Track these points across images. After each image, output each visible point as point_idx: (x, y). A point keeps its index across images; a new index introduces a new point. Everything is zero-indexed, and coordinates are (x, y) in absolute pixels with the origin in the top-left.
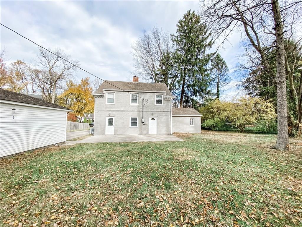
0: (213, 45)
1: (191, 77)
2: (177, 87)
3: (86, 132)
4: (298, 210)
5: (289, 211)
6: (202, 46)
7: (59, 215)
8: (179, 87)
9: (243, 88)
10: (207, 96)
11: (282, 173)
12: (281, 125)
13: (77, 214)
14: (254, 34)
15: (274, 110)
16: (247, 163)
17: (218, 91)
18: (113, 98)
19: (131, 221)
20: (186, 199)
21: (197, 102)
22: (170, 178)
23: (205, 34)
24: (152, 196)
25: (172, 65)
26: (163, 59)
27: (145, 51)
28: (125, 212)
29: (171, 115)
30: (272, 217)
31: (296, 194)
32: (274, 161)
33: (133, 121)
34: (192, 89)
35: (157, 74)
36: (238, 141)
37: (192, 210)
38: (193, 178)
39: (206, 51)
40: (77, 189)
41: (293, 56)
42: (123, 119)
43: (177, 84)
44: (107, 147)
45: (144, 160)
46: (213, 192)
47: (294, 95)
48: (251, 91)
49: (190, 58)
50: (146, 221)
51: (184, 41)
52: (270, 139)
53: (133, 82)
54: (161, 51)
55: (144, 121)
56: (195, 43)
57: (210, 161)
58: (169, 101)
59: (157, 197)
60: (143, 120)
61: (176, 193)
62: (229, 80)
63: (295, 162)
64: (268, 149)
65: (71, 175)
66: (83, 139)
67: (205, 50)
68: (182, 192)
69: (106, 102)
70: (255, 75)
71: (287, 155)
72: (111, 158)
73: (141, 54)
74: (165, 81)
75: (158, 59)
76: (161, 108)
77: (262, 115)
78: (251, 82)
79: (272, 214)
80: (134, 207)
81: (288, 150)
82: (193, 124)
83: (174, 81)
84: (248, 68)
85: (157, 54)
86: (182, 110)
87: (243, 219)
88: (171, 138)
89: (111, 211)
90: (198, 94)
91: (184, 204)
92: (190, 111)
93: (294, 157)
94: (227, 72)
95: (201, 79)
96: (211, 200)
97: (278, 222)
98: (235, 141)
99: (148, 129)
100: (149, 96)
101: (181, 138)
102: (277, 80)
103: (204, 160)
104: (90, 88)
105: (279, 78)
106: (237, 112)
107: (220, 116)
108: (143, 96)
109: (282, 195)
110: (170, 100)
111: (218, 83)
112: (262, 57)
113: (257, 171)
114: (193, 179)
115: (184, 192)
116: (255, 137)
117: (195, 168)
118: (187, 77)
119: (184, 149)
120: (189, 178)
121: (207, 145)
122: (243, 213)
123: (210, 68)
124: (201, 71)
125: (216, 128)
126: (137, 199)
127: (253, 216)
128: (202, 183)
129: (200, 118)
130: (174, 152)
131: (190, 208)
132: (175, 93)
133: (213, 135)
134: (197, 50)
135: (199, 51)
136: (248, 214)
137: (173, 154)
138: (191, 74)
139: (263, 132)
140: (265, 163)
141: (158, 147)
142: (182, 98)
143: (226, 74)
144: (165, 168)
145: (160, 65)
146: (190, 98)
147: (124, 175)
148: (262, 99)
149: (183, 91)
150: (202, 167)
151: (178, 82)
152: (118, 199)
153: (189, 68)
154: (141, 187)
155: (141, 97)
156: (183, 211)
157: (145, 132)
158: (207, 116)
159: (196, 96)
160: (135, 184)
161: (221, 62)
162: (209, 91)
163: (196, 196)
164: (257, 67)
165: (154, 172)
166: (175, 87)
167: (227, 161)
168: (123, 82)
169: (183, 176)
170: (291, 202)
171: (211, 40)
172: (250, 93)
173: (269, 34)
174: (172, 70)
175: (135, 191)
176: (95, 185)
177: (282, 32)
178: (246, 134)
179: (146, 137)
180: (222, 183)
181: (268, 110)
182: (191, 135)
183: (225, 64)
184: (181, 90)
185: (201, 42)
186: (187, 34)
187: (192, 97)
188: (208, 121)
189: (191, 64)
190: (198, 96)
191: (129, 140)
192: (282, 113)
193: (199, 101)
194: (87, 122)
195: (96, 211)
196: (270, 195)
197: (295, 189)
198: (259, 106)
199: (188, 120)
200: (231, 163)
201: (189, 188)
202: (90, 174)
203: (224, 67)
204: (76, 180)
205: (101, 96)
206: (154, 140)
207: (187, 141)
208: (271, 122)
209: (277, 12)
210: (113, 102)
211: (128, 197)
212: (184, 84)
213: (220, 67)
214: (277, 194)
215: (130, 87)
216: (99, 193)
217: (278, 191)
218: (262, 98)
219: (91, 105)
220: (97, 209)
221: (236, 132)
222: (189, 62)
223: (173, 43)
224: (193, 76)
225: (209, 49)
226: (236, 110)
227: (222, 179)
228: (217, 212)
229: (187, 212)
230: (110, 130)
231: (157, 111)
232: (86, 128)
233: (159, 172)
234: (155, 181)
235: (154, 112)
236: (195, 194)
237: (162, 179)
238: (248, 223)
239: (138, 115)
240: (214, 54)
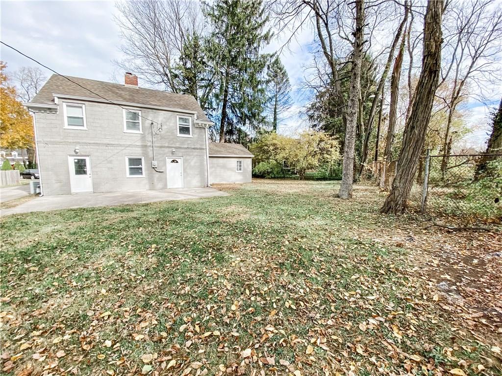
0: (271, 41)
1: (237, 90)
2: (215, 106)
3: (18, 190)
4: (364, 258)
5: (356, 260)
6: (255, 36)
7: (34, 340)
8: (218, 105)
9: (307, 117)
10: (261, 126)
11: (346, 223)
12: (347, 169)
13: (73, 331)
14: (328, 36)
15: (338, 150)
16: (311, 216)
17: (275, 119)
18: (82, 117)
19: (177, 313)
20: (248, 268)
21: (246, 135)
22: (221, 247)
23: (260, 15)
24: (200, 275)
25: (204, 63)
26: (186, 48)
27: (146, 22)
28: (163, 306)
29: (208, 155)
30: (341, 268)
31: (361, 243)
32: (338, 211)
33: (134, 165)
34: (238, 112)
35: (176, 76)
36: (298, 191)
37: (258, 279)
38: (253, 241)
39: (260, 48)
40: (51, 295)
41: (367, 79)
42: (110, 162)
43: (214, 99)
44: (86, 216)
45: (171, 230)
46: (279, 254)
47: (361, 131)
48: (316, 123)
49: (236, 56)
50: (200, 307)
51: (225, 20)
52: (332, 186)
53: (126, 86)
54: (180, 30)
55: (158, 166)
56: (244, 28)
57: (269, 218)
58: (203, 130)
59: (208, 275)
60: (155, 163)
61: (233, 264)
62: (290, 103)
63: (358, 210)
64: (331, 198)
65: (26, 274)
66: (17, 205)
67: (259, 46)
68: (242, 261)
69: (63, 123)
70: (322, 99)
71: (350, 204)
72: (105, 233)
73: (139, 26)
74: (191, 91)
75: (177, 45)
76: (189, 142)
77: (326, 156)
78: (318, 109)
79: (340, 265)
80: (176, 296)
81: (351, 197)
82: (240, 170)
83: (209, 93)
84: (315, 88)
85: (173, 32)
86: (224, 147)
87: (314, 276)
88: (208, 192)
89: (140, 310)
90: (247, 121)
91: (247, 275)
92: (237, 149)
93: (357, 205)
94: (288, 89)
95: (252, 96)
96: (278, 263)
97: (347, 272)
98: (295, 190)
99: (166, 179)
100: (164, 118)
101: (224, 191)
102: (349, 111)
103: (262, 218)
104: (9, 88)
105: (351, 107)
106: (297, 152)
107: (276, 158)
108: (151, 116)
109: (349, 246)
110: (204, 128)
111: (275, 105)
112: (333, 73)
113: (322, 224)
114: (252, 243)
115: (243, 261)
116: (316, 185)
117: (253, 229)
118: (230, 90)
119: (233, 207)
120: (246, 242)
121: (262, 199)
122: (313, 270)
123: (265, 80)
124: (253, 82)
125: (271, 175)
126: (178, 284)
127: (324, 270)
128: (264, 246)
129: (250, 160)
130: (218, 212)
131: (254, 278)
132: (211, 115)
133: (268, 185)
134: (247, 43)
135: (250, 44)
136: (318, 270)
137: (218, 215)
138: (237, 85)
139: (324, 178)
140: (329, 214)
141: (190, 208)
142: (222, 126)
143: (286, 92)
144: (211, 235)
145: (181, 59)
146: (236, 127)
147: (142, 256)
148: (328, 135)
149: (224, 114)
150: (261, 227)
151: (217, 96)
152: (144, 292)
153: (234, 73)
154: (178, 268)
155: (147, 118)
156: (247, 283)
157: (159, 186)
158: (260, 158)
159: (244, 124)
160: (168, 265)
161: (281, 71)
162: (264, 118)
163: (260, 262)
164: (326, 87)
165: (194, 244)
166: (211, 106)
167: (289, 216)
168: (102, 82)
169: (239, 242)
170: (357, 251)
171: (269, 31)
172: (315, 126)
173: (344, 40)
174: (206, 72)
175: (170, 275)
176: (89, 282)
177: (362, 42)
178: (307, 182)
179: (163, 194)
180: (287, 243)
181: (332, 150)
182: (239, 187)
183: (287, 76)
184: (220, 111)
185: (253, 29)
186: (230, 8)
187: (238, 125)
188: (261, 164)
189: (236, 66)
190: (248, 125)
191: (131, 201)
192: (349, 153)
193: (248, 133)
194: (11, 169)
195: (109, 317)
196: (336, 247)
197: (360, 237)
198: (322, 144)
199: (233, 163)
200: (294, 217)
201: (250, 254)
202: (69, 267)
203: (284, 81)
204: (40, 280)
205: (50, 109)
206: (181, 198)
207: (234, 195)
208: (334, 165)
209: (361, 9)
210: (83, 126)
211: (162, 285)
212: (225, 101)
213: (279, 80)
214: (343, 245)
215: (121, 96)
216: (103, 291)
217: (344, 242)
218: (328, 133)
219: (18, 129)
220: (110, 313)
221: (295, 179)
222: (233, 62)
223: (204, 18)
224: (240, 89)
225: (265, 45)
226: (297, 149)
227: (286, 237)
228: (286, 274)
229: (252, 283)
230: (82, 185)
231: (182, 146)
232: (13, 181)
233: (203, 243)
234: (199, 256)
235: (176, 148)
236: (259, 260)
237: (210, 251)
238: (319, 279)
239: (143, 153)
240: (271, 57)
